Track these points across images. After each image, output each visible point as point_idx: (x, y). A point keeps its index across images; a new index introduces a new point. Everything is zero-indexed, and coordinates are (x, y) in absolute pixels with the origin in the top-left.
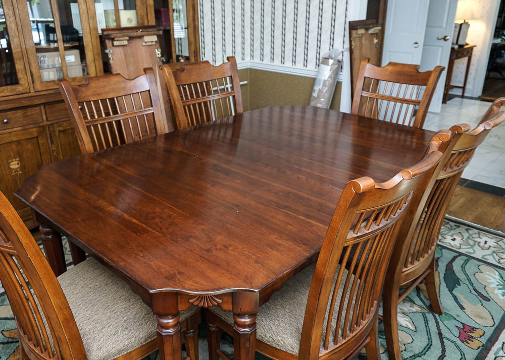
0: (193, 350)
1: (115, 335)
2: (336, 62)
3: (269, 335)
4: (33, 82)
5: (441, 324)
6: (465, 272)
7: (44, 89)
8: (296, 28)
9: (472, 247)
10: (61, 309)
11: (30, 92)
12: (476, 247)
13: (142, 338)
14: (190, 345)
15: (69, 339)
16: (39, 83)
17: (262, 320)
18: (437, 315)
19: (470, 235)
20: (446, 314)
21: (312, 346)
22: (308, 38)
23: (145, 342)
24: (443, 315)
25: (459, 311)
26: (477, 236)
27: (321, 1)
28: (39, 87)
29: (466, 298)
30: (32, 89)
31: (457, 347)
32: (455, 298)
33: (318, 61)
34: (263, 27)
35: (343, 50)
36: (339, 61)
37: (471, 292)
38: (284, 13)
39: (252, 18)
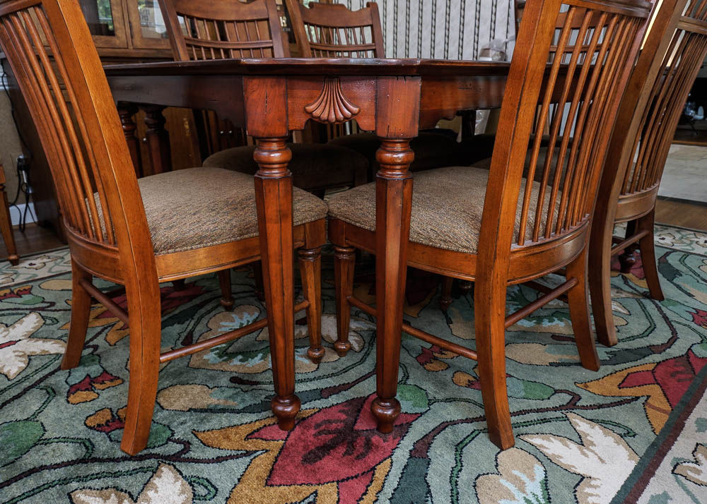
0: (313, 287)
1: (194, 214)
2: (498, 53)
3: (430, 227)
4: (132, 37)
5: (663, 309)
6: (685, 265)
7: (144, 47)
8: (449, 23)
9: (689, 245)
10: (108, 121)
11: (127, 48)
12: (694, 245)
13: (235, 227)
14: (308, 277)
15: (120, 182)
16: (139, 39)
17: (419, 210)
18: (657, 302)
19: (683, 236)
20: (668, 300)
21: (501, 220)
22: (463, 33)
23: (241, 235)
24: (665, 301)
25: (688, 299)
26: (693, 236)
27: (478, 1)
28: (138, 42)
29: (693, 286)
30: (130, 43)
31: (693, 330)
32: (679, 287)
33: (475, 52)
34: (408, 29)
35: (507, 40)
36: (502, 52)
37: (698, 282)
38: (434, 7)
39: (396, 20)
